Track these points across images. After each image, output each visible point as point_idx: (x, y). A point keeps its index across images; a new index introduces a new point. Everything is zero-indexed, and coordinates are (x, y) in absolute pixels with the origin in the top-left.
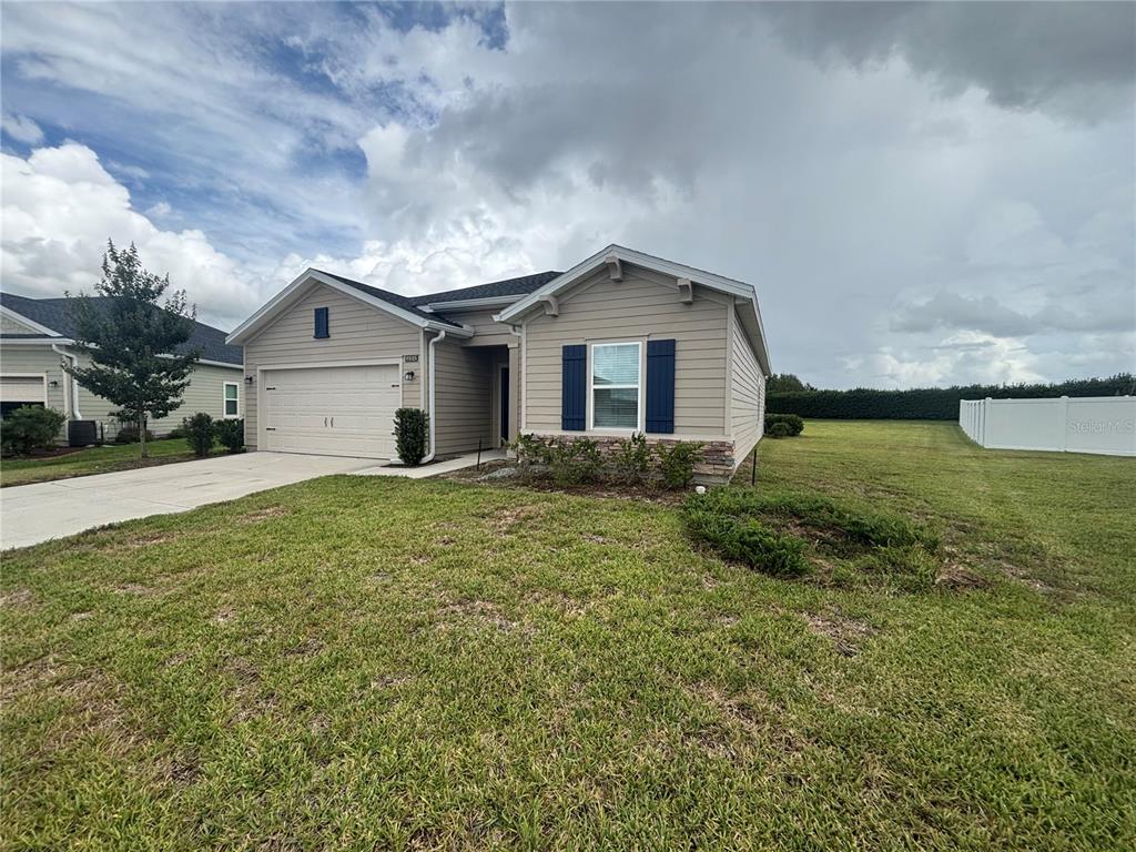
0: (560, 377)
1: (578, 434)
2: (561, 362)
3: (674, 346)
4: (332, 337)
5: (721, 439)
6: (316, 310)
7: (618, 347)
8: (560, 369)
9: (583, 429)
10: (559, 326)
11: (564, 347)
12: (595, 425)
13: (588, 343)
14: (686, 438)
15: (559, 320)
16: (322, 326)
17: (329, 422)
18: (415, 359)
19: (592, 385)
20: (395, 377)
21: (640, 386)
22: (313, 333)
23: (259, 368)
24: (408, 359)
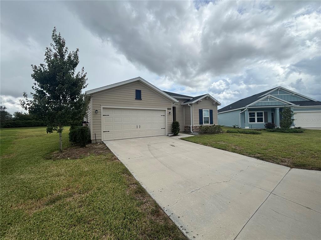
0: (199, 115)
1: (202, 125)
2: (199, 112)
4: (143, 100)
6: (136, 90)
7: (206, 110)
10: (199, 105)
11: (199, 109)
13: (202, 109)
16: (138, 96)
17: (138, 127)
18: (170, 109)
19: (203, 117)
20: (163, 113)
21: (209, 117)
22: (135, 97)
23: (102, 107)
24: (168, 109)
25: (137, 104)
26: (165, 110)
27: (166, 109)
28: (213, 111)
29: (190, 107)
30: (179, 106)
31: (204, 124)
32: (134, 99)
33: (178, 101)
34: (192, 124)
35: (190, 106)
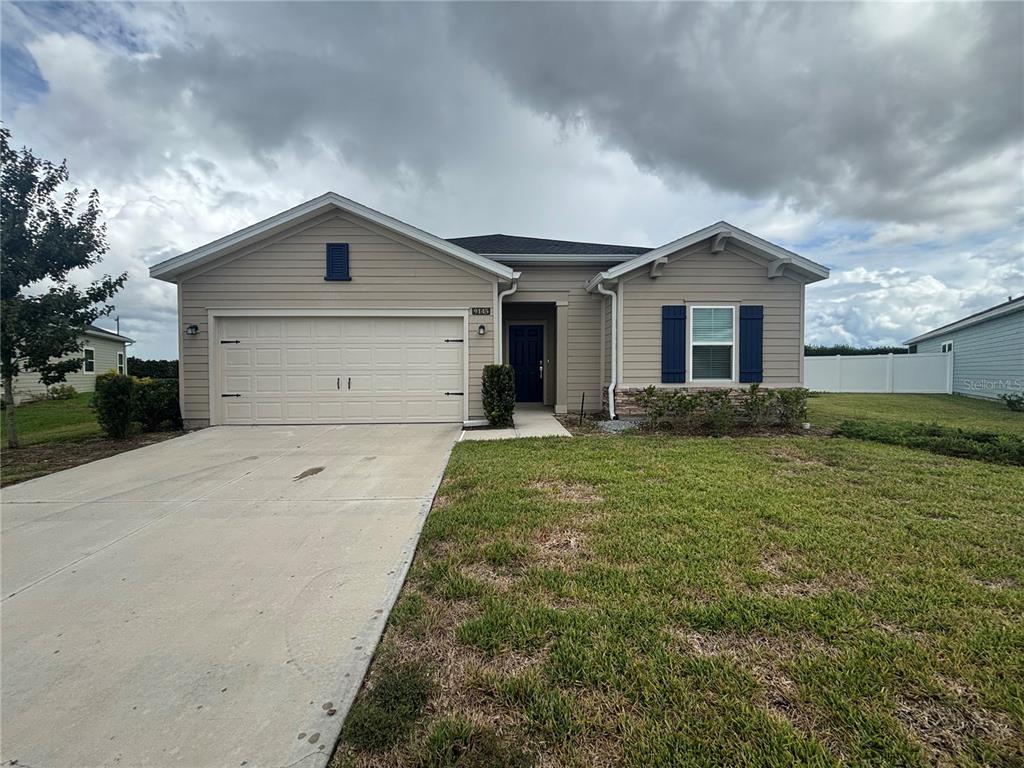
0: (659, 334)
1: (678, 386)
2: (660, 320)
3: (762, 311)
4: (356, 280)
5: (799, 386)
6: (329, 246)
7: (715, 309)
8: (659, 327)
9: (684, 381)
10: (657, 287)
11: (663, 307)
12: (694, 377)
13: (687, 304)
14: (771, 387)
15: (658, 281)
16: (338, 266)
17: (344, 384)
18: (487, 312)
19: (691, 342)
20: (450, 331)
21: (734, 343)
22: (324, 273)
23: (212, 314)
24: (476, 312)
25: (334, 299)
26: (462, 318)
27: (466, 314)
28: (765, 312)
29: (610, 297)
30: (571, 299)
31: (693, 383)
32: (322, 280)
33: (517, 275)
34: (614, 380)
35: (609, 292)
